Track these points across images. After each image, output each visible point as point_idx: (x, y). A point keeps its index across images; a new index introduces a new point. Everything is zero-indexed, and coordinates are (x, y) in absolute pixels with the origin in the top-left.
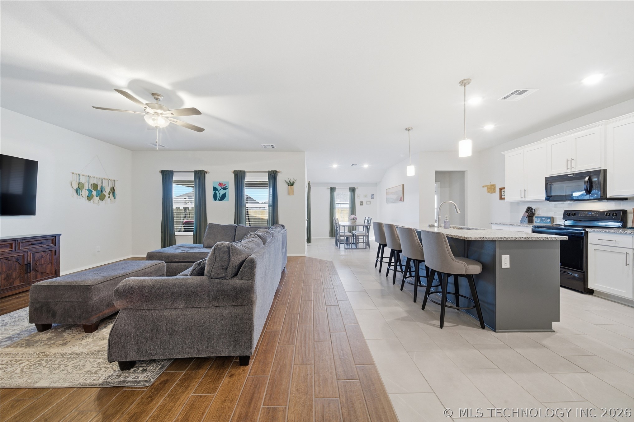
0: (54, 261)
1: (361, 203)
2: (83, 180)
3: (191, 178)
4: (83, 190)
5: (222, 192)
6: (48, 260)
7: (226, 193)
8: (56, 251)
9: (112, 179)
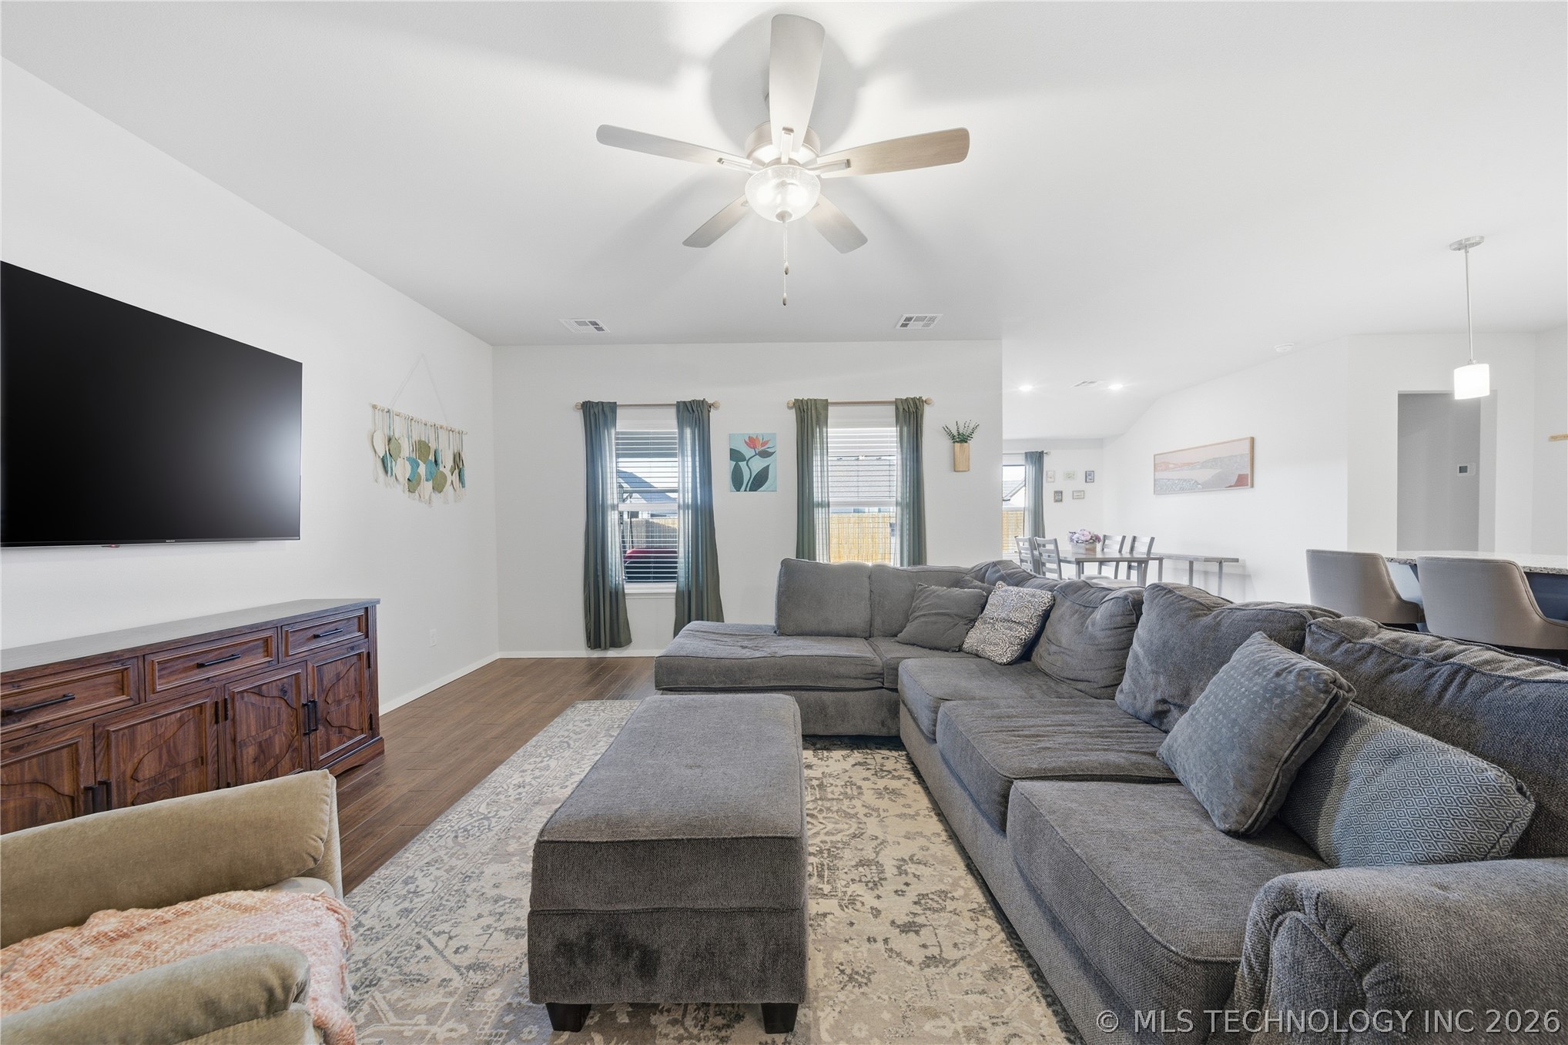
0: (366, 690)
1: (1059, 496)
2: (399, 430)
3: (668, 424)
4: (400, 461)
5: (757, 465)
6: (354, 684)
7: (768, 466)
8: (369, 654)
9: (457, 427)
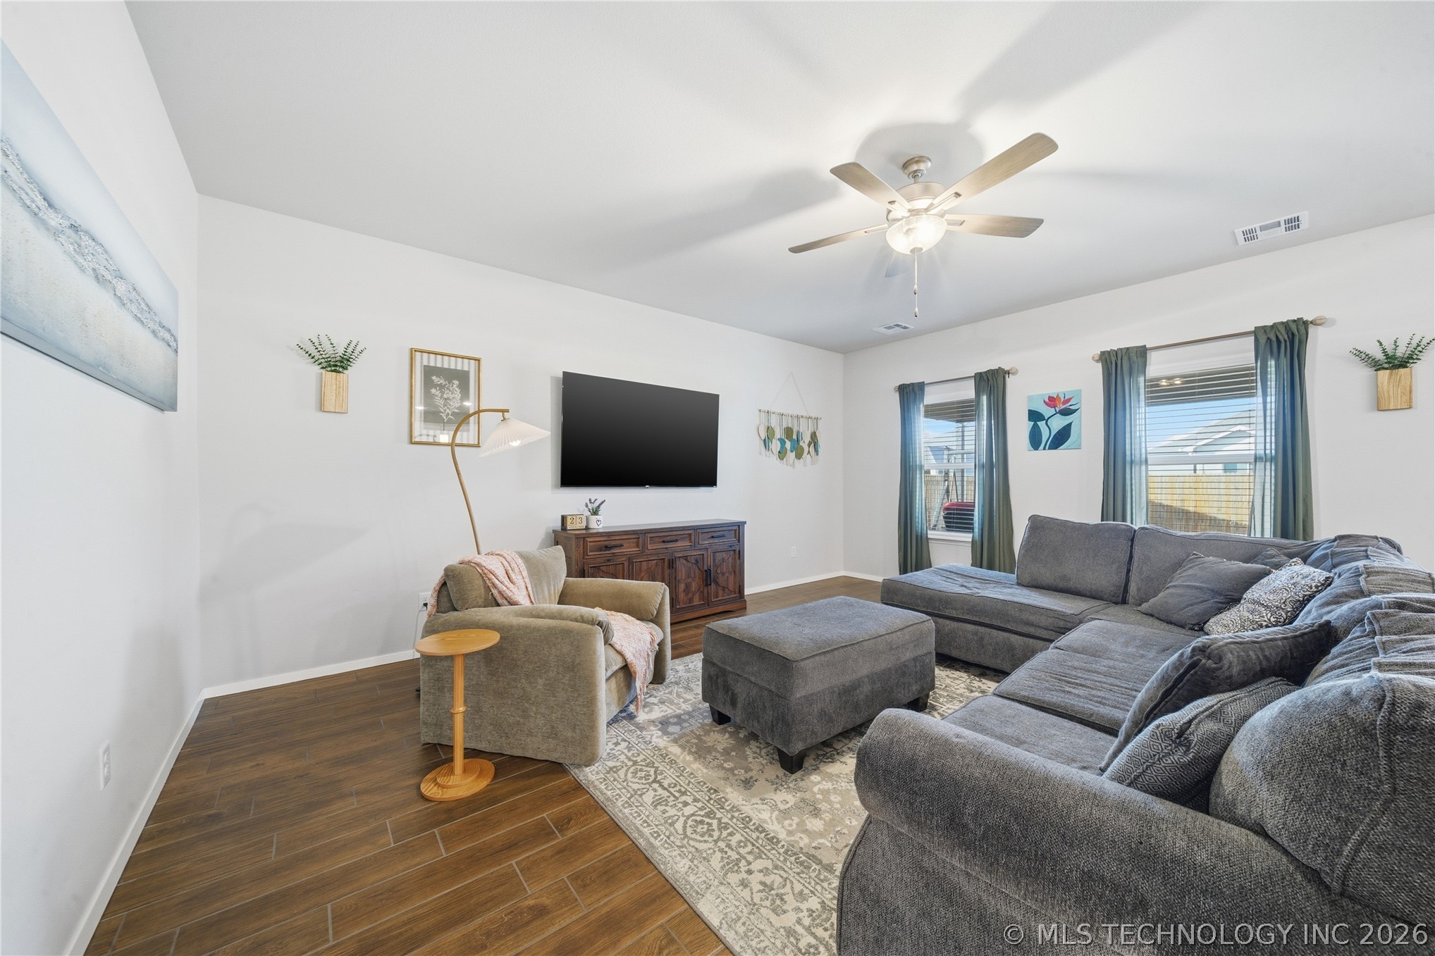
0: (737, 570)
2: (774, 422)
3: (969, 393)
4: (774, 440)
5: (1058, 423)
6: (731, 566)
7: (1070, 424)
8: (739, 551)
9: (813, 415)
